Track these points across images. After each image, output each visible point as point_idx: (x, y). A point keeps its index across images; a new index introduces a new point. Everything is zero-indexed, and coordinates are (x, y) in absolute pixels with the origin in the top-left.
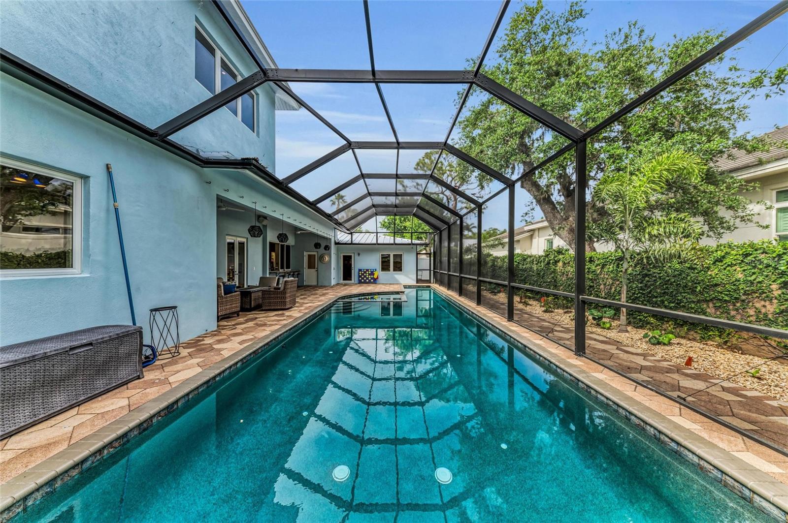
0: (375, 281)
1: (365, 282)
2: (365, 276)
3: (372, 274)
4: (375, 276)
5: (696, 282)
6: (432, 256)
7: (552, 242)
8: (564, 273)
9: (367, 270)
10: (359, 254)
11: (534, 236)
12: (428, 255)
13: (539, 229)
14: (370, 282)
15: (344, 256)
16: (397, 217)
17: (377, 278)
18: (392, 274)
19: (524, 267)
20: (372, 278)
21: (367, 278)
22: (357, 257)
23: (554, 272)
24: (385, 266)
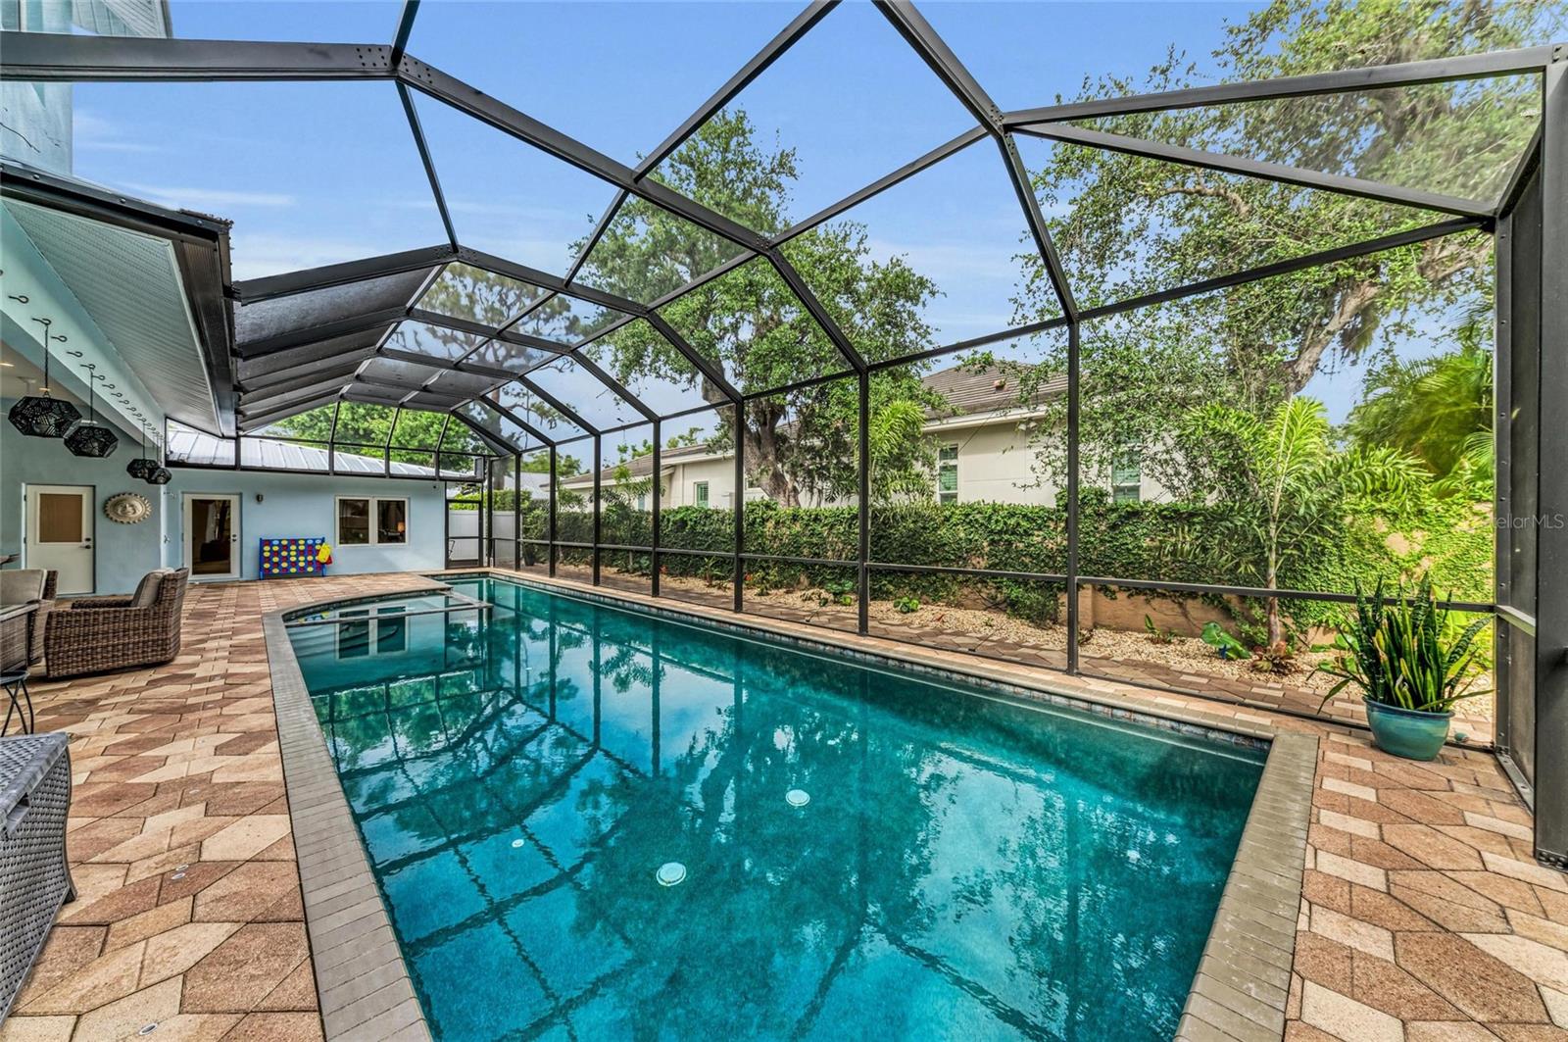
0: (321, 569)
1: (285, 575)
2: (287, 559)
3: (311, 549)
4: (322, 557)
5: (927, 542)
6: (485, 504)
7: (706, 489)
8: (775, 537)
9: (295, 542)
10: (259, 498)
11: (675, 476)
12: (476, 505)
13: (684, 465)
14: (302, 573)
15: (194, 502)
16: (344, 405)
17: (330, 561)
18: (373, 551)
19: (706, 529)
20: (309, 563)
21: (295, 564)
22: (250, 505)
23: (762, 535)
24: (352, 530)
